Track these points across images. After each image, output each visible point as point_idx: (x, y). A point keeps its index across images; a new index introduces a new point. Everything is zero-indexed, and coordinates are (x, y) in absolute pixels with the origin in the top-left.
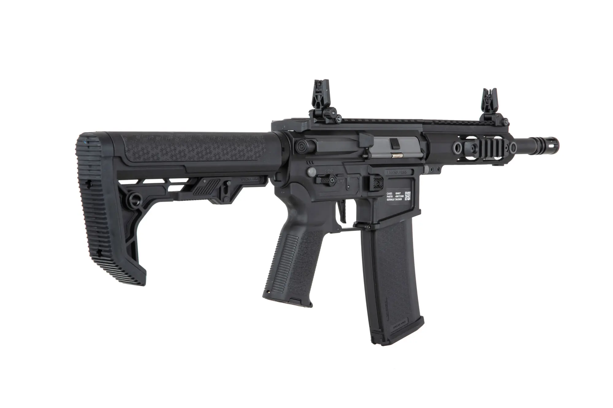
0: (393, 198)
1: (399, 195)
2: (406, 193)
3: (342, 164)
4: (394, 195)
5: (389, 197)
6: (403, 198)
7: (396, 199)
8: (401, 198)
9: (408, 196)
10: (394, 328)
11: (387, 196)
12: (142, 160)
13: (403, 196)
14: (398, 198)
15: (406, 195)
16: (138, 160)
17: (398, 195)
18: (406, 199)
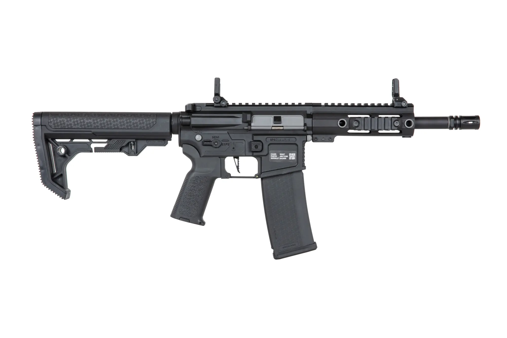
0: (277, 157)
1: (284, 155)
2: (290, 154)
3: (227, 133)
4: (278, 155)
5: (273, 156)
6: (288, 158)
7: (280, 158)
8: (285, 157)
9: (293, 156)
10: (283, 248)
11: (271, 156)
12: (60, 127)
13: (287, 156)
14: (282, 157)
15: (290, 156)
16: (57, 128)
17: (282, 155)
18: (290, 159)
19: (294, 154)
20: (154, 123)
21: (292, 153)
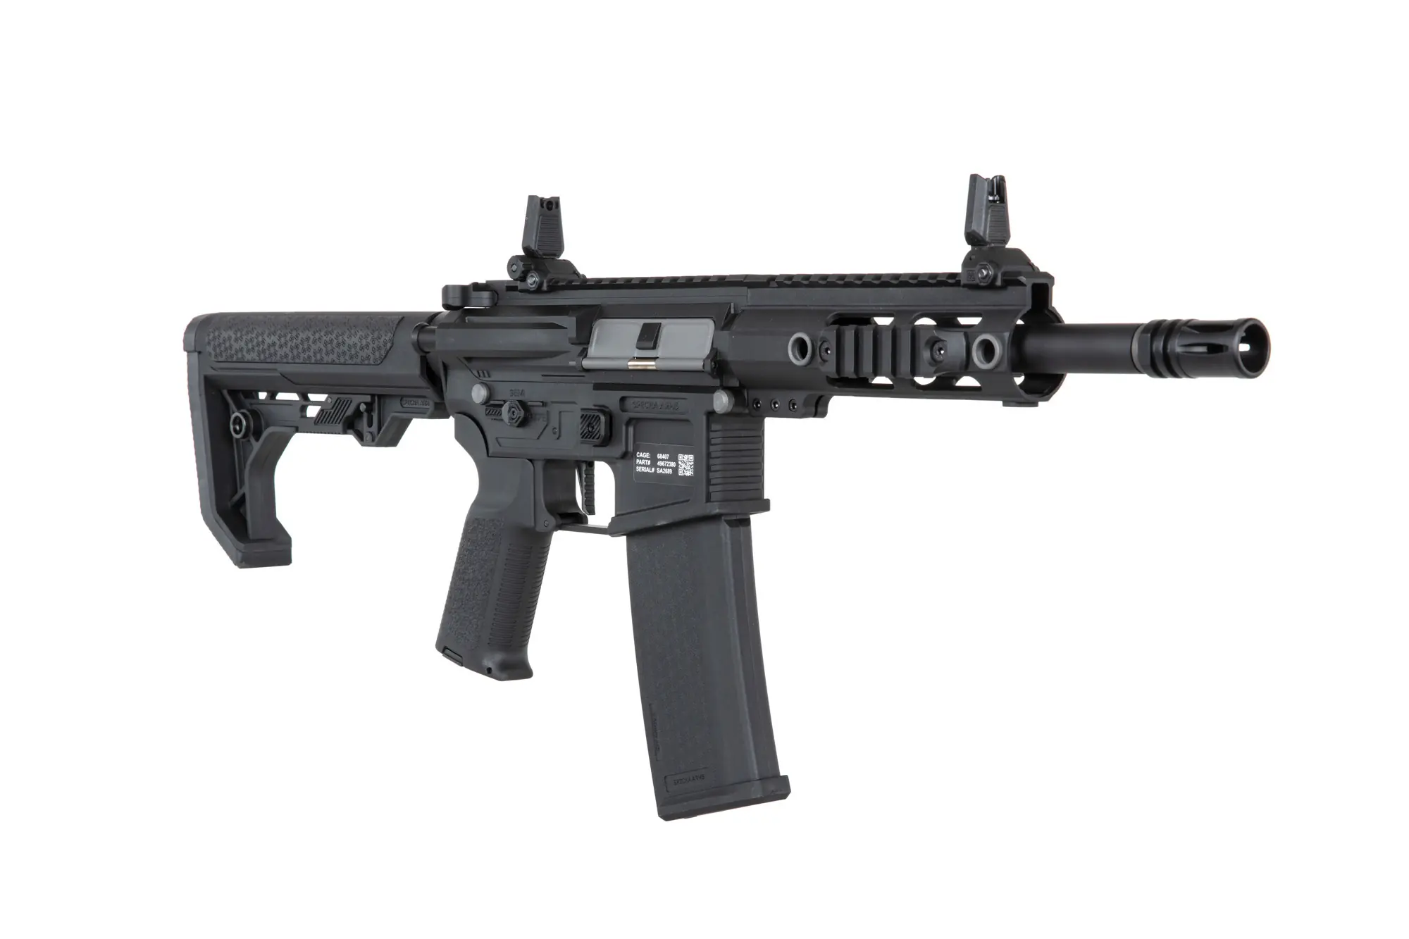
19: (691, 457)
20: (389, 345)
21: (684, 453)
